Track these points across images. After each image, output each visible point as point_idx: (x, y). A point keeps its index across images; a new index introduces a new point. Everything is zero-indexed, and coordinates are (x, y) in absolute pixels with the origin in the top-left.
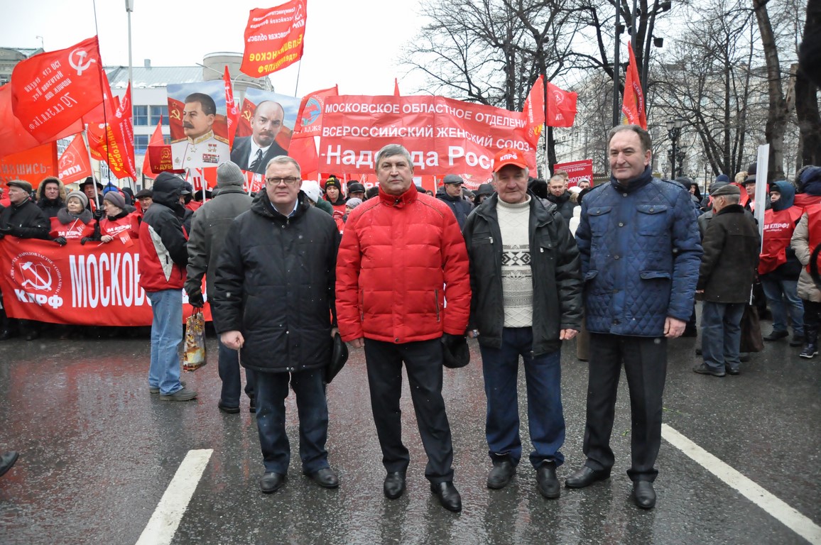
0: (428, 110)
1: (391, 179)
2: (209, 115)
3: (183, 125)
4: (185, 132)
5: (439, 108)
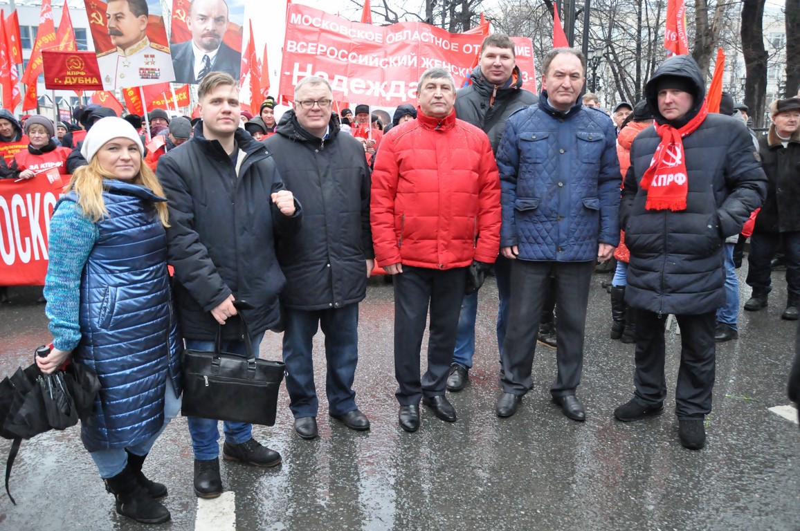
0: (412, 37)
1: (434, 100)
4: (113, 42)
5: (425, 37)
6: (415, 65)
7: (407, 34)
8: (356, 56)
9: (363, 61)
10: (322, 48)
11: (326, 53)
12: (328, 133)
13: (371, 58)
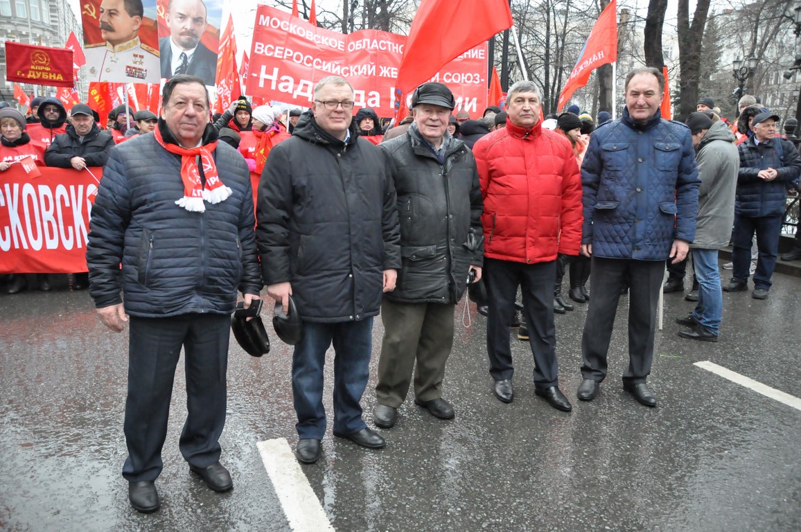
0: (371, 45)
1: (523, 113)
2: (134, 17)
3: (100, 26)
4: (103, 36)
5: (383, 45)
6: (374, 74)
7: (366, 42)
8: (320, 62)
9: (326, 67)
10: (289, 53)
11: (292, 57)
12: (349, 135)
13: (334, 65)
